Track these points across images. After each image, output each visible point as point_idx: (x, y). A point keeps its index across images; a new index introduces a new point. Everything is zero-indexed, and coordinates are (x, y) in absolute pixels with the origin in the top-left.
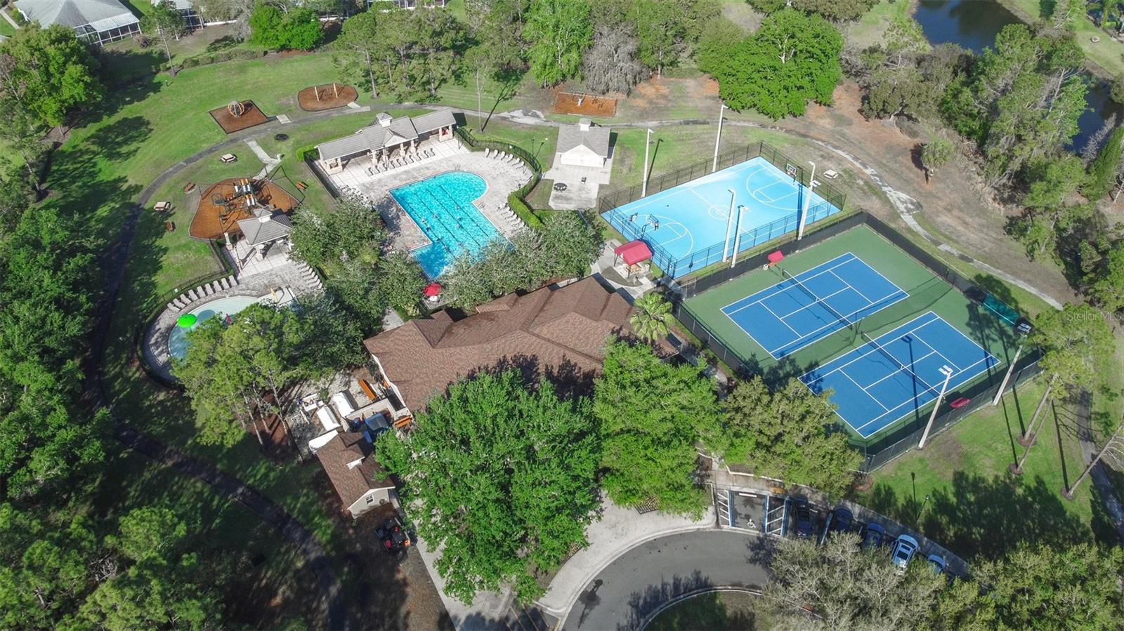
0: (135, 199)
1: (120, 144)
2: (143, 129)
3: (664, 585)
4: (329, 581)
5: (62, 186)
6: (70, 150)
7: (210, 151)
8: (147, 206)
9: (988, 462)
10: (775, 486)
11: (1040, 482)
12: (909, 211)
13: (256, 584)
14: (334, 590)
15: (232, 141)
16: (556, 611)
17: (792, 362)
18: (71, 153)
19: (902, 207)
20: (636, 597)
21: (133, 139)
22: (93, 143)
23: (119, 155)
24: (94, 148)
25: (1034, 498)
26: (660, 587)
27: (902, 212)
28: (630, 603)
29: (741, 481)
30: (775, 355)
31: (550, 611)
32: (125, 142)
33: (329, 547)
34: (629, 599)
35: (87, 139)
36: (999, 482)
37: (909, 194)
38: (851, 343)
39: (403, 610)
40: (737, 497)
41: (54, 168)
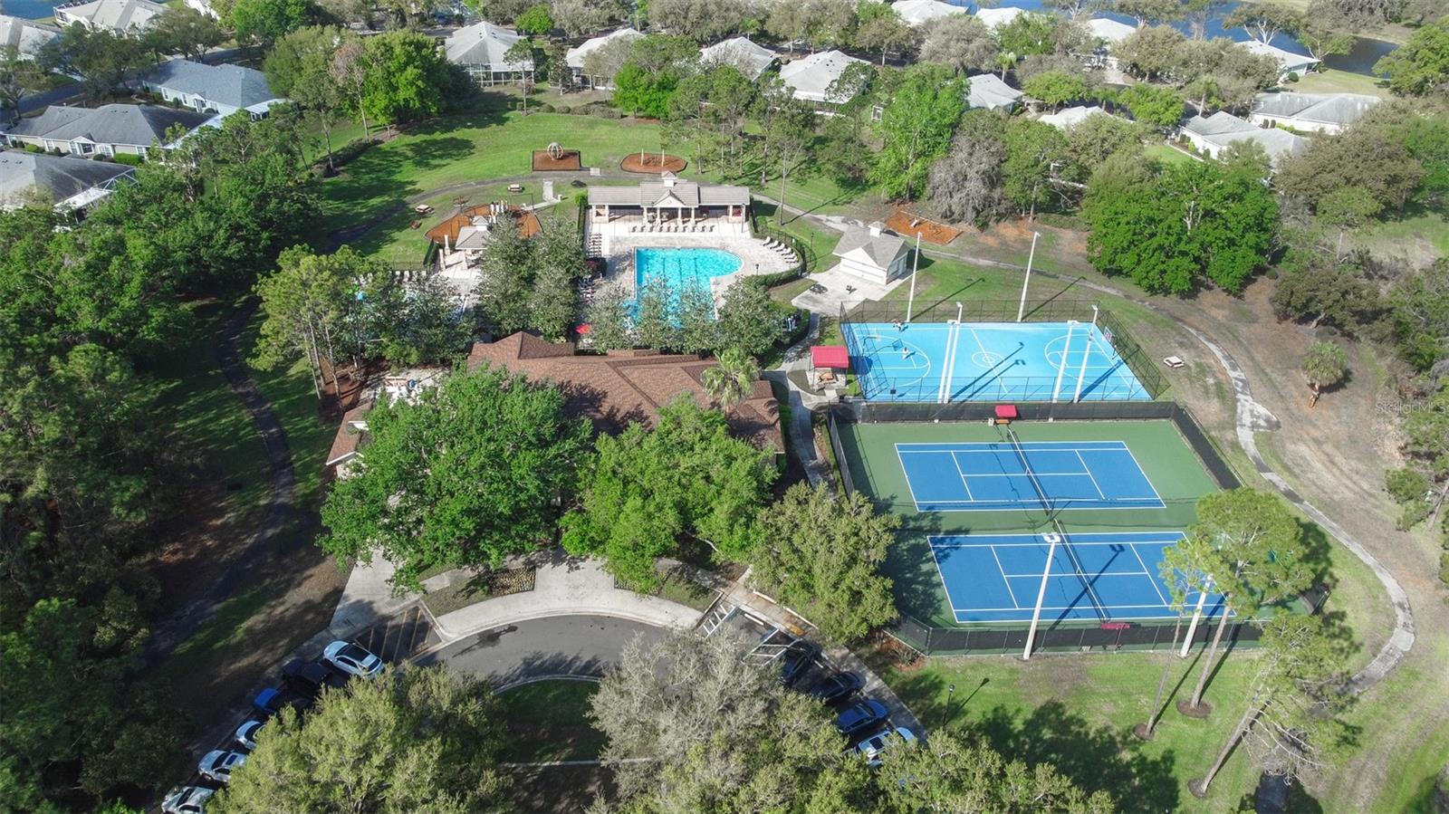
0: (408, 199)
1: (435, 157)
2: (465, 151)
3: (576, 658)
4: (273, 524)
5: (356, 173)
6: (388, 149)
7: (507, 180)
8: (411, 207)
9: (1107, 709)
10: (796, 623)
11: (1169, 758)
12: (1254, 426)
13: (214, 504)
14: (270, 533)
15: (532, 177)
16: (446, 634)
17: (936, 518)
18: (386, 152)
19: (1247, 420)
20: (538, 656)
21: (450, 156)
22: (411, 150)
23: (427, 165)
24: (409, 154)
25: (1140, 772)
26: (569, 659)
27: (1242, 426)
28: (525, 659)
29: (761, 604)
30: (920, 506)
31: (440, 631)
32: (441, 157)
33: (300, 500)
34: (529, 655)
35: (408, 145)
36: (1106, 735)
37: (1272, 410)
38: (1034, 528)
39: (308, 573)
40: (739, 616)
41: (362, 158)
